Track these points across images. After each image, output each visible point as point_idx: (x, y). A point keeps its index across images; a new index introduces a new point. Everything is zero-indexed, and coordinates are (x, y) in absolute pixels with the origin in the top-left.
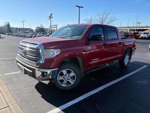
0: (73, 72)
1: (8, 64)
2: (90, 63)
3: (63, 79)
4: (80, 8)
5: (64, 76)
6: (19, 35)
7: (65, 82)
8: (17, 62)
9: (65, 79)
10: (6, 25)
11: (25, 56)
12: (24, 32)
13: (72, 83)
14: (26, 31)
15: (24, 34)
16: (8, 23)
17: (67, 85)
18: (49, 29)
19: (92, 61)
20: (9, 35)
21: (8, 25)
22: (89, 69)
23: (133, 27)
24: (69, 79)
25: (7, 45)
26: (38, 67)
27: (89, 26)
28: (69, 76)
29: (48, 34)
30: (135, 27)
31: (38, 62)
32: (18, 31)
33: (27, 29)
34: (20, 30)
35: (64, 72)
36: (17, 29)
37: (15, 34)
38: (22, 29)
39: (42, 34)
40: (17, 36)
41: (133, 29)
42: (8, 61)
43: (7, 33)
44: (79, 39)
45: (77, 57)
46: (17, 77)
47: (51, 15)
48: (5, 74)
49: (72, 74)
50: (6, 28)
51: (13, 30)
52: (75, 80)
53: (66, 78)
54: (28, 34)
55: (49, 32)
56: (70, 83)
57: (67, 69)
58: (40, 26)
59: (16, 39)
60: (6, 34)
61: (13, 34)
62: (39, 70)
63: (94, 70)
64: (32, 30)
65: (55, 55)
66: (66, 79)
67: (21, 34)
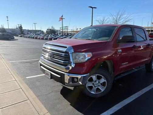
0: (104, 78)
1: (27, 67)
2: (120, 68)
3: (92, 85)
4: (93, 9)
5: (93, 82)
6: (31, 37)
7: (94, 88)
8: (41, 65)
9: (94, 85)
10: (18, 28)
11: (51, 59)
12: (36, 34)
13: (102, 90)
14: (37, 33)
15: (36, 36)
16: (21, 25)
17: (96, 92)
18: (60, 30)
19: (122, 65)
20: (21, 36)
21: (21, 27)
22: (118, 74)
23: (148, 28)
24: (99, 86)
25: (22, 47)
26: (68, 72)
27: (117, 26)
28: (99, 82)
29: (60, 36)
30: (149, 28)
31: (67, 67)
32: (29, 33)
33: (38, 31)
34: (31, 32)
35: (94, 77)
36: (29, 31)
37: (27, 36)
38: (33, 30)
39: (53, 35)
40: (29, 37)
41: (148, 29)
42: (26, 64)
43: (20, 35)
44: (108, 41)
45: (107, 61)
46: (39, 81)
47: (62, 16)
48: (27, 78)
49: (103, 80)
50: (19, 30)
51: (25, 32)
52: (106, 87)
53: (96, 84)
54: (40, 35)
55: (60, 34)
56: (100, 90)
57: (97, 75)
58: (51, 28)
59: (29, 41)
60: (18, 36)
61: (25, 35)
62: (69, 76)
63: (123, 75)
64: (43, 32)
65: (86, 59)
66: (96, 86)
67: (33, 36)
